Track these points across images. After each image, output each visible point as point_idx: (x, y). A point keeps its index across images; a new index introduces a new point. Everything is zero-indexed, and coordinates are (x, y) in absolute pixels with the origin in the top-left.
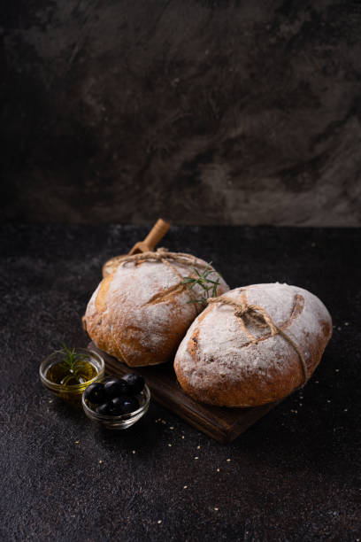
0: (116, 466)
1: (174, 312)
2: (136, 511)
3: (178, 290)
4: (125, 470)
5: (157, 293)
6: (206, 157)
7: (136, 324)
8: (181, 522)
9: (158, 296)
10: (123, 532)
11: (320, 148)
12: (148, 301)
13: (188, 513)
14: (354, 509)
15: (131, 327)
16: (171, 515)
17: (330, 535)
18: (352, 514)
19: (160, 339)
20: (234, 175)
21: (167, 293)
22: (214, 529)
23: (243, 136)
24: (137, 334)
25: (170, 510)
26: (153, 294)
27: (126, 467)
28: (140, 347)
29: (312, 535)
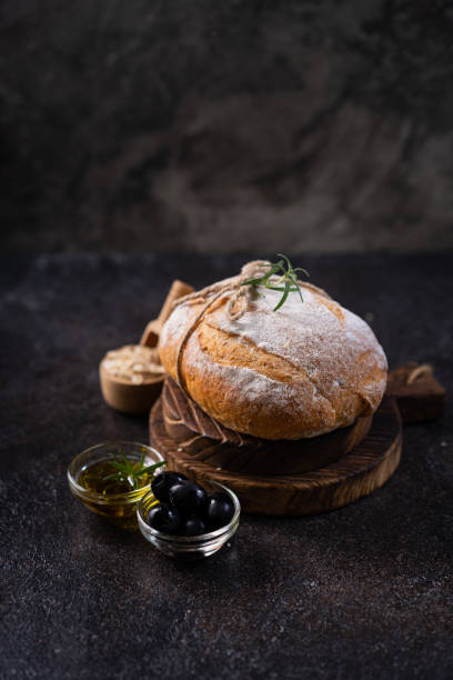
0: (13, 535)
2: (35, 590)
4: (24, 540)
8: (98, 602)
10: (15, 617)
13: (109, 590)
14: (339, 578)
16: (83, 593)
17: (304, 611)
18: (337, 583)
22: (143, 608)
25: (83, 587)
27: (27, 536)
29: (279, 611)
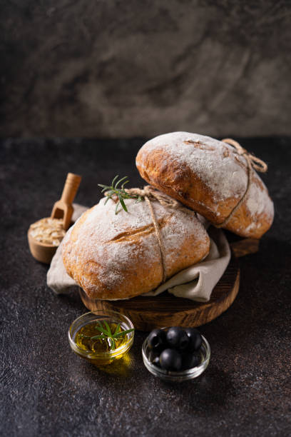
1: (136, 252)
2: (5, 384)
3: (145, 231)
5: (123, 231)
6: (82, 78)
7: (96, 259)
8: (45, 392)
9: (124, 234)
11: (181, 68)
12: (113, 238)
13: (52, 384)
15: (92, 261)
16: (36, 386)
19: (117, 277)
20: (109, 93)
21: (134, 233)
22: (74, 397)
23: (113, 60)
24: (96, 269)
25: (36, 382)
26: (119, 232)
28: (97, 282)
29: (159, 398)
